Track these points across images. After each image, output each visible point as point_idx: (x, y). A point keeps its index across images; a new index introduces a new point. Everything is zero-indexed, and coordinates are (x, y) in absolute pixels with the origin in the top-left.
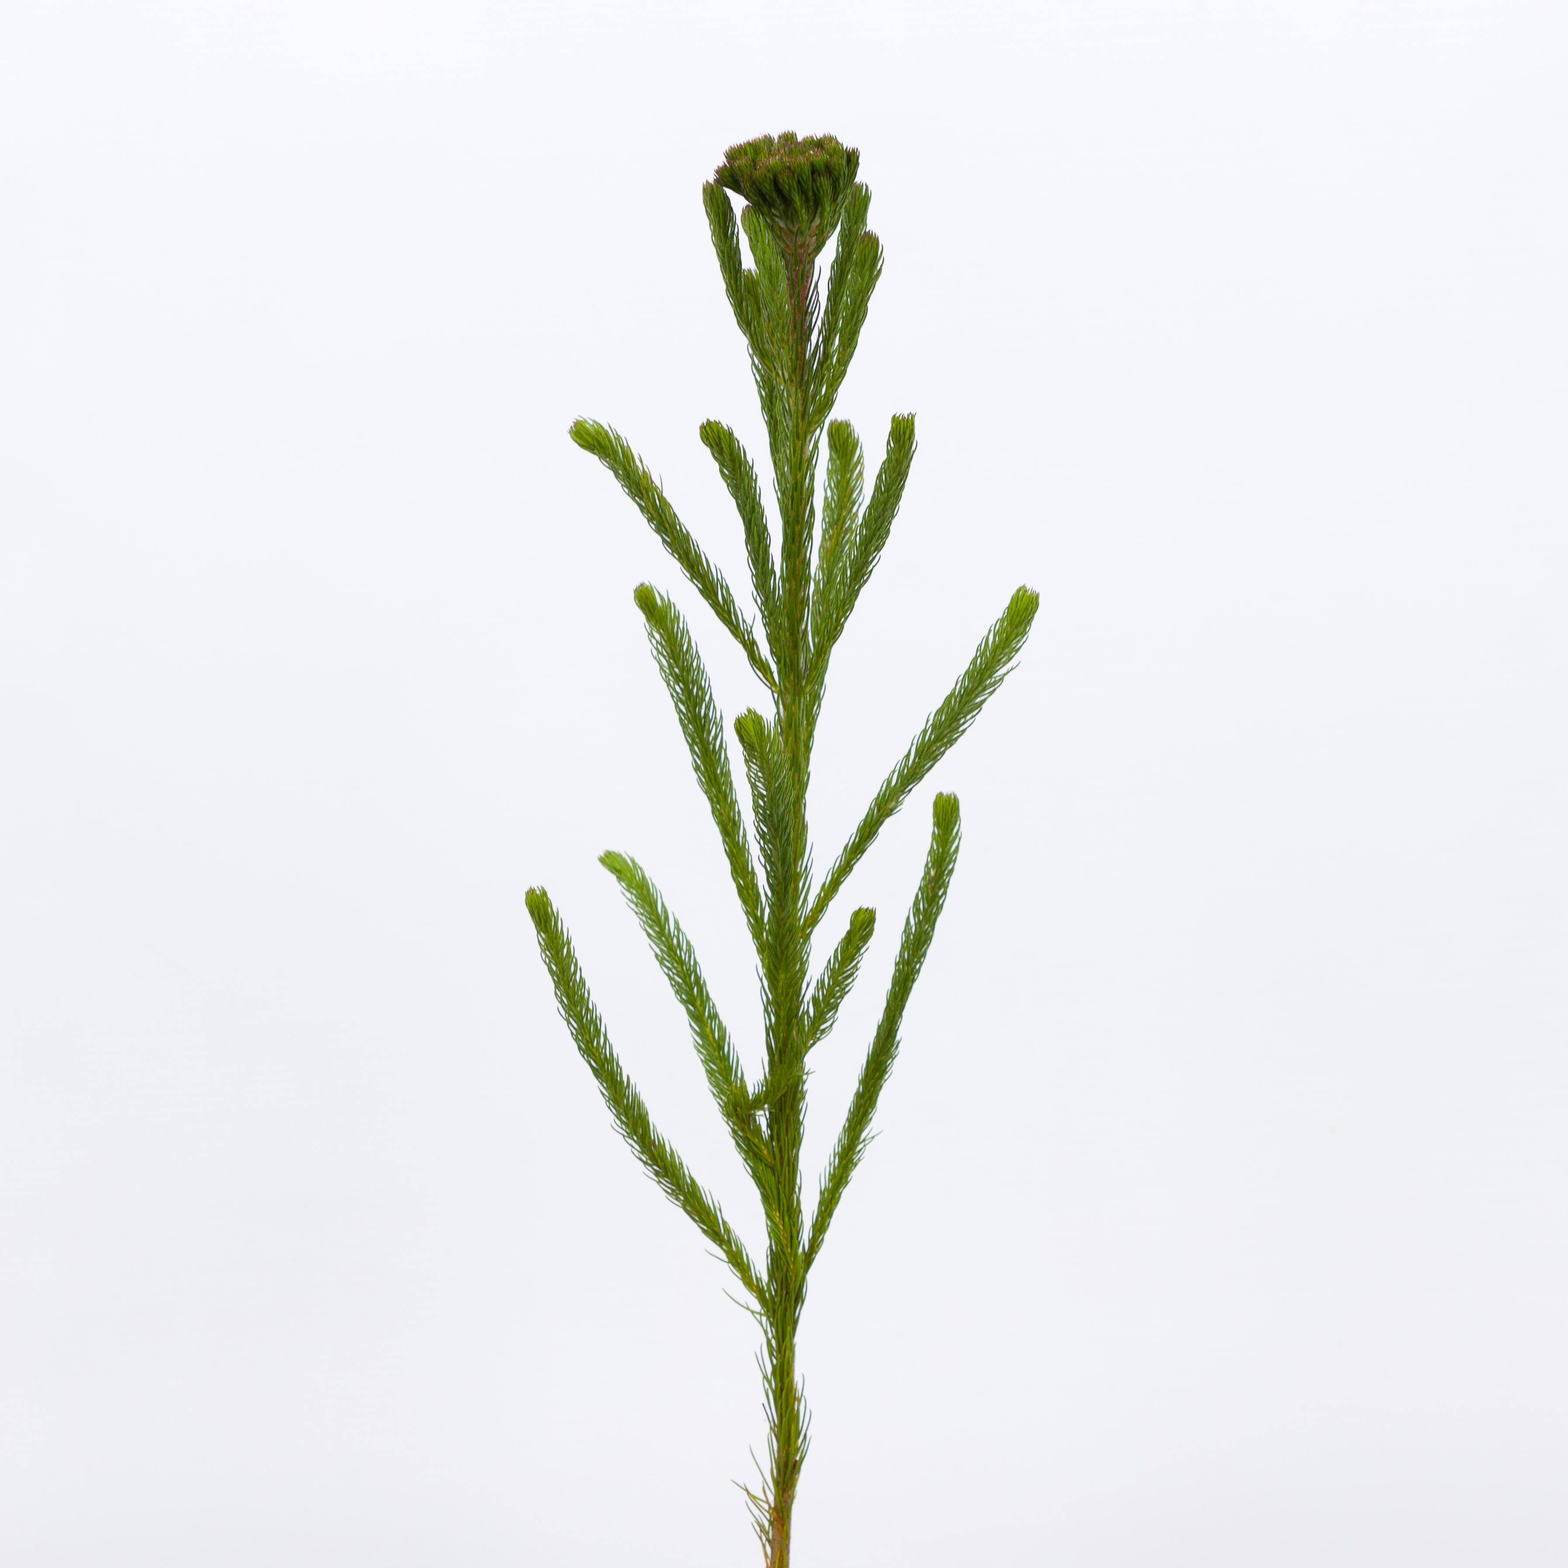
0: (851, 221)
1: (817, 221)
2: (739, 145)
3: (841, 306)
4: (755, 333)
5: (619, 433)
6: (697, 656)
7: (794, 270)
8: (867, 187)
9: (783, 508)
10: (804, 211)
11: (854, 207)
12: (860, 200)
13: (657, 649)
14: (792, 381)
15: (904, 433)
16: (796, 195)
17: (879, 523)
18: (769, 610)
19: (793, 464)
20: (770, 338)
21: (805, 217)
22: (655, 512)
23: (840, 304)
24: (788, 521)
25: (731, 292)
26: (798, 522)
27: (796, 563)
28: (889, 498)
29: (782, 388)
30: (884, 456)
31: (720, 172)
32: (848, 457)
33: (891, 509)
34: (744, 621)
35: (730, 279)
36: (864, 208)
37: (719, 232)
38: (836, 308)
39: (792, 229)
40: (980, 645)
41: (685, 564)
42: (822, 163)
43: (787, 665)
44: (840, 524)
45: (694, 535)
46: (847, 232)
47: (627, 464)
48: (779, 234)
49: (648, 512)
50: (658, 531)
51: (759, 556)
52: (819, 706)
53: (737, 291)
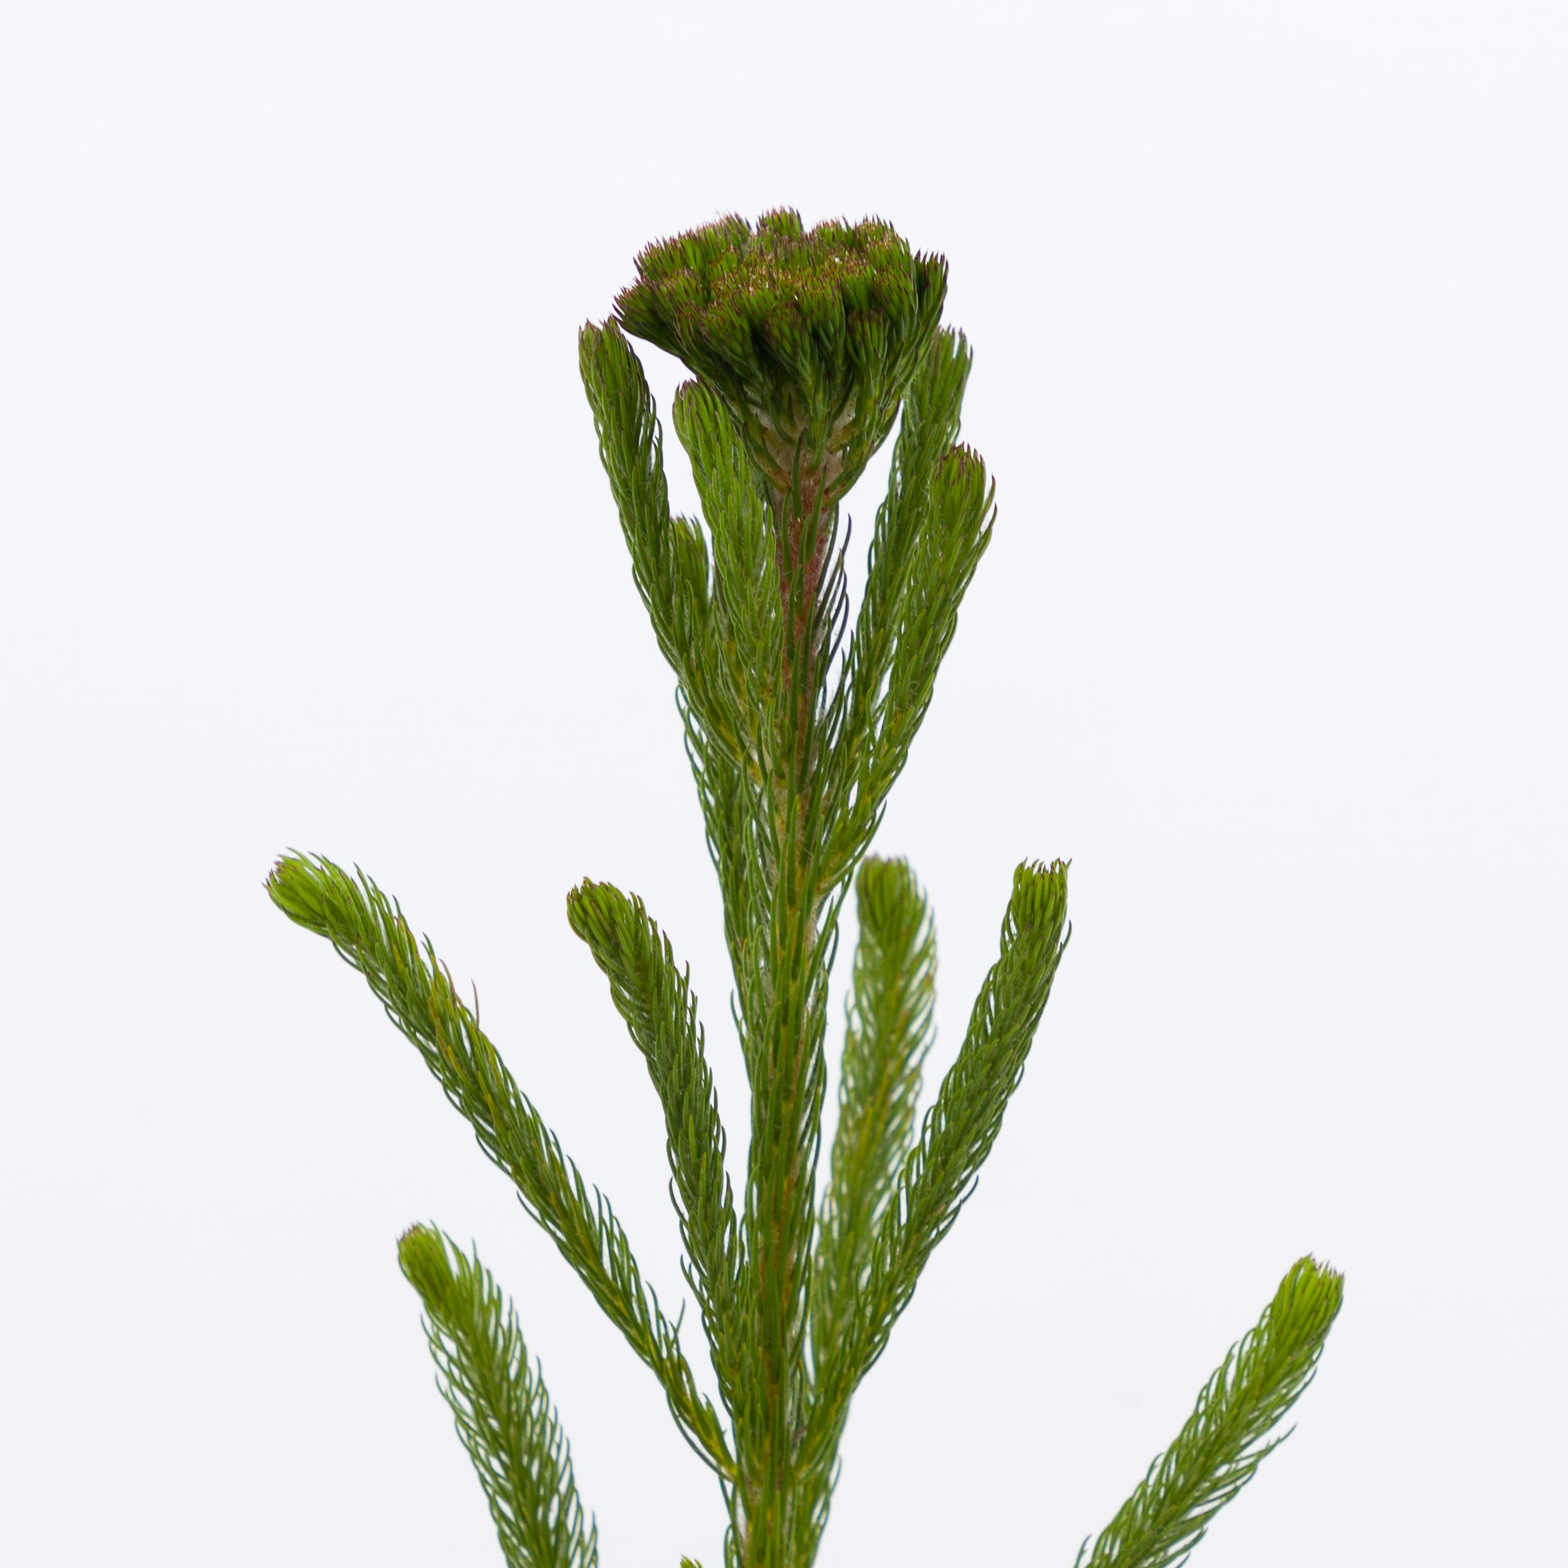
0: (926, 413)
1: (849, 415)
2: (667, 240)
3: (896, 608)
4: (699, 667)
5: (380, 888)
6: (540, 1391)
7: (792, 526)
8: (963, 337)
9: (754, 1065)
10: (820, 396)
11: (933, 382)
12: (946, 370)
13: (449, 1375)
14: (781, 776)
15: (1044, 907)
16: (807, 364)
17: (978, 1107)
18: (719, 1297)
19: (779, 962)
20: (732, 676)
21: (822, 409)
22: (461, 1067)
23: (894, 603)
24: (766, 1092)
25: (644, 574)
26: (788, 1095)
27: (782, 1185)
28: (1002, 1049)
29: (758, 790)
30: (995, 956)
31: (625, 301)
32: (903, 940)
33: (1007, 1075)
34: (660, 1316)
35: (642, 542)
36: (956, 386)
37: (618, 438)
38: (885, 612)
39: (790, 434)
40: (1207, 1387)
41: (527, 1186)
42: (862, 286)
43: (758, 1419)
44: (880, 1092)
45: (549, 1121)
46: (916, 439)
47: (398, 959)
48: (760, 441)
49: (446, 1067)
50: (466, 1110)
51: (698, 1178)
52: (826, 1506)
53: (659, 571)
